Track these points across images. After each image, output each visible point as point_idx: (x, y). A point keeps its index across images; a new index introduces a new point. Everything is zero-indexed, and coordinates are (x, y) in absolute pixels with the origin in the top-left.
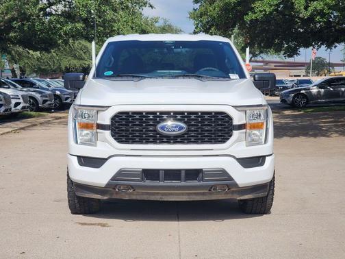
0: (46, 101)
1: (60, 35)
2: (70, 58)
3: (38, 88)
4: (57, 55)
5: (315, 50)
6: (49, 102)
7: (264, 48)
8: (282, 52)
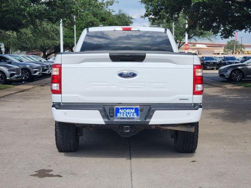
0: (14, 74)
1: (24, 16)
2: (44, 38)
3: (10, 63)
4: (34, 36)
5: (247, 32)
6: (16, 76)
7: (204, 30)
8: (220, 34)
